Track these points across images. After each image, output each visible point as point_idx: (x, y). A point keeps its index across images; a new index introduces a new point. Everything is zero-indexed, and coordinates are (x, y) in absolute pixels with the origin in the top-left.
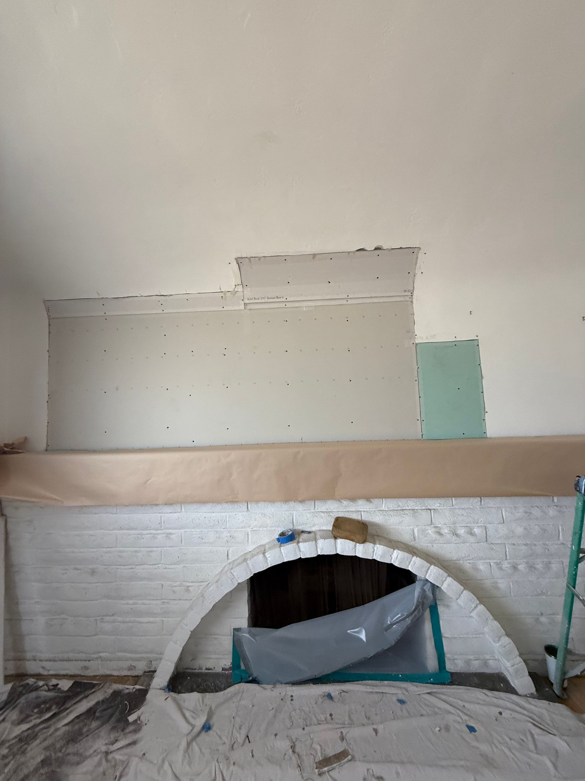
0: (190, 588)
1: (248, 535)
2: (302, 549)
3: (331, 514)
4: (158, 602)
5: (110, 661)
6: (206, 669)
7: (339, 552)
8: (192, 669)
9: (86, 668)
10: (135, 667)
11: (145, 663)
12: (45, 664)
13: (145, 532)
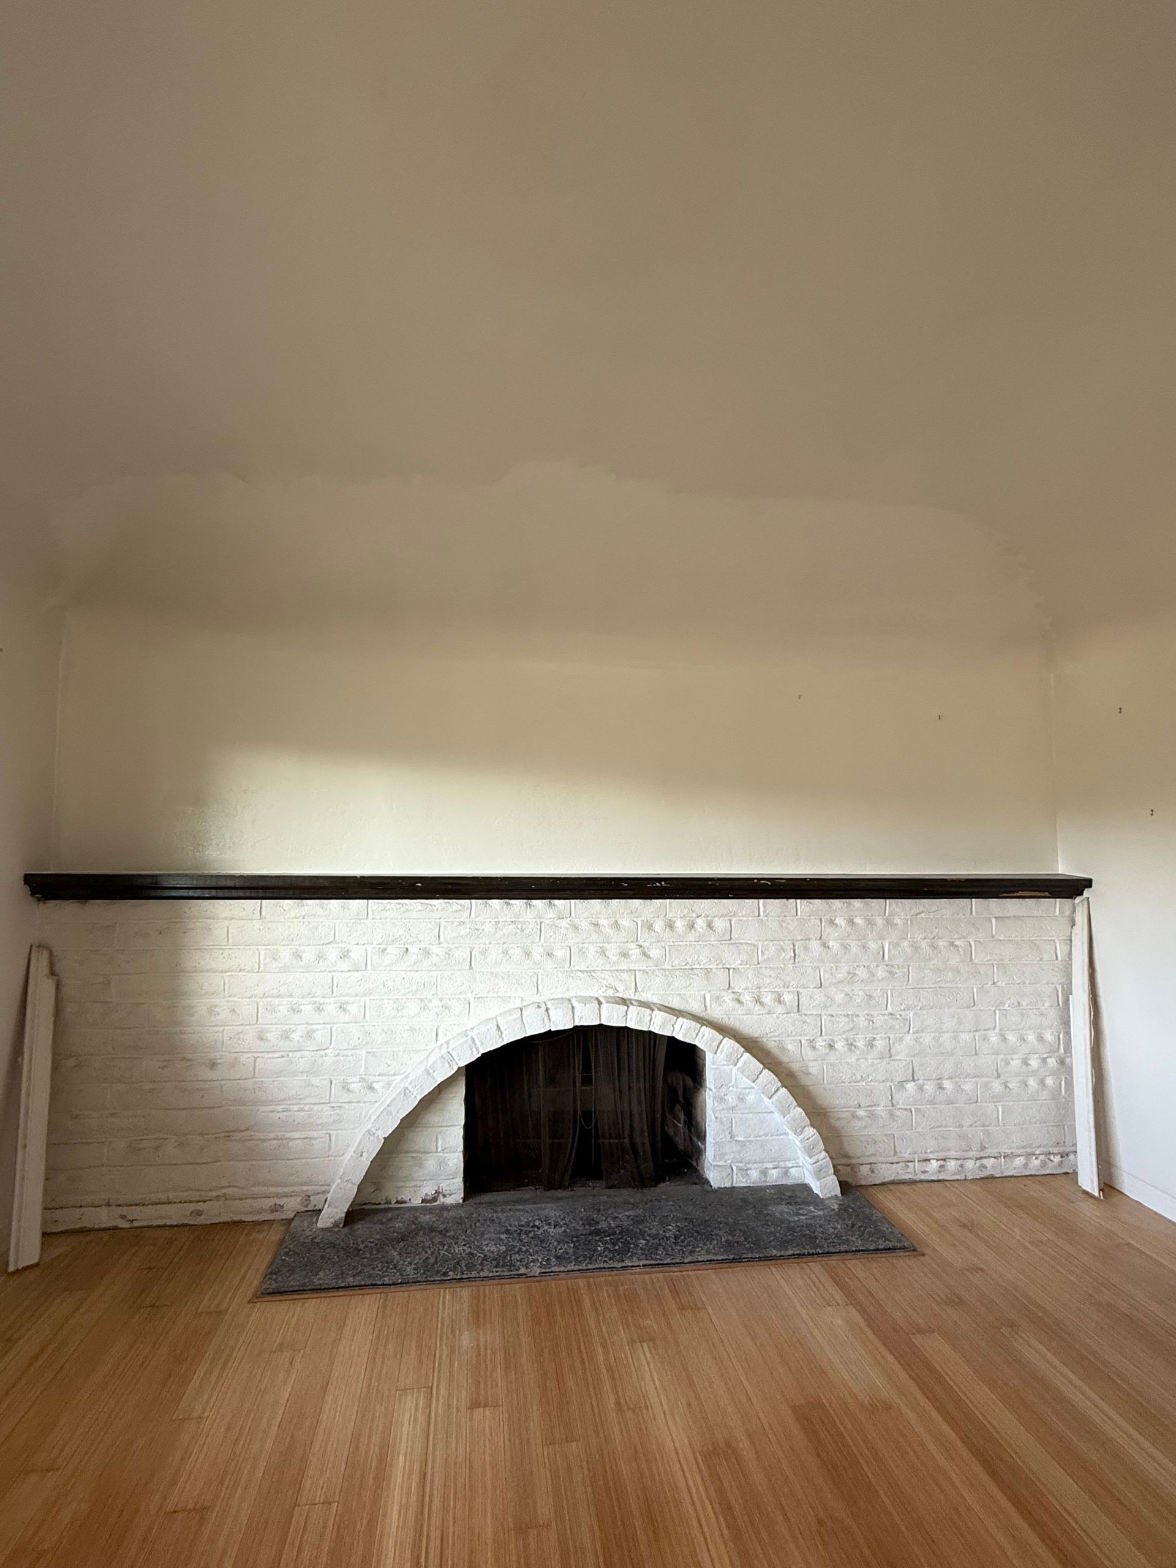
0: (375, 1085)
1: (469, 1003)
2: (553, 1017)
3: (593, 974)
4: (326, 1108)
5: (241, 1199)
6: (397, 1202)
7: (605, 1022)
8: (375, 1204)
9: (199, 1213)
10: (282, 1206)
11: (299, 1199)
12: (124, 1211)
13: (304, 1001)
